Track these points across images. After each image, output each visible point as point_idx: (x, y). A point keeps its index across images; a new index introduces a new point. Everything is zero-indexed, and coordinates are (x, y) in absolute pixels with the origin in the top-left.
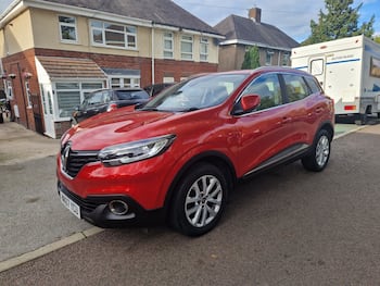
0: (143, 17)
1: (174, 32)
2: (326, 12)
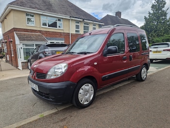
0: (66, 14)
1: (80, 21)
2: (152, 12)
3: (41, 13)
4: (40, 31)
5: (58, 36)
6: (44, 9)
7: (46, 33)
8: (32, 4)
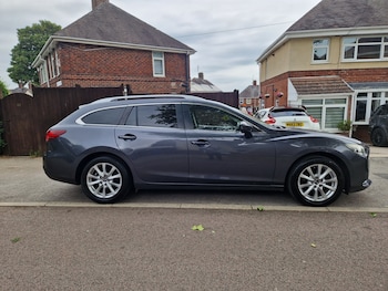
3: (346, 33)
4: (337, 72)
5: (378, 77)
6: (353, 23)
7: (351, 74)
8: (327, 20)
